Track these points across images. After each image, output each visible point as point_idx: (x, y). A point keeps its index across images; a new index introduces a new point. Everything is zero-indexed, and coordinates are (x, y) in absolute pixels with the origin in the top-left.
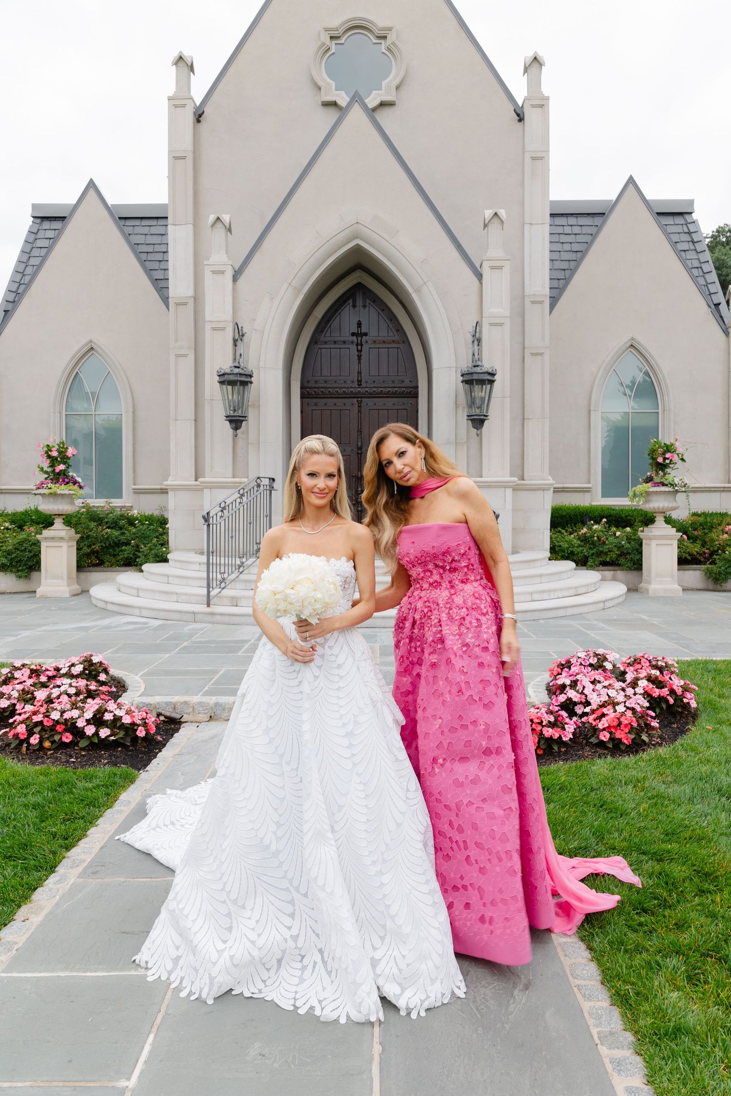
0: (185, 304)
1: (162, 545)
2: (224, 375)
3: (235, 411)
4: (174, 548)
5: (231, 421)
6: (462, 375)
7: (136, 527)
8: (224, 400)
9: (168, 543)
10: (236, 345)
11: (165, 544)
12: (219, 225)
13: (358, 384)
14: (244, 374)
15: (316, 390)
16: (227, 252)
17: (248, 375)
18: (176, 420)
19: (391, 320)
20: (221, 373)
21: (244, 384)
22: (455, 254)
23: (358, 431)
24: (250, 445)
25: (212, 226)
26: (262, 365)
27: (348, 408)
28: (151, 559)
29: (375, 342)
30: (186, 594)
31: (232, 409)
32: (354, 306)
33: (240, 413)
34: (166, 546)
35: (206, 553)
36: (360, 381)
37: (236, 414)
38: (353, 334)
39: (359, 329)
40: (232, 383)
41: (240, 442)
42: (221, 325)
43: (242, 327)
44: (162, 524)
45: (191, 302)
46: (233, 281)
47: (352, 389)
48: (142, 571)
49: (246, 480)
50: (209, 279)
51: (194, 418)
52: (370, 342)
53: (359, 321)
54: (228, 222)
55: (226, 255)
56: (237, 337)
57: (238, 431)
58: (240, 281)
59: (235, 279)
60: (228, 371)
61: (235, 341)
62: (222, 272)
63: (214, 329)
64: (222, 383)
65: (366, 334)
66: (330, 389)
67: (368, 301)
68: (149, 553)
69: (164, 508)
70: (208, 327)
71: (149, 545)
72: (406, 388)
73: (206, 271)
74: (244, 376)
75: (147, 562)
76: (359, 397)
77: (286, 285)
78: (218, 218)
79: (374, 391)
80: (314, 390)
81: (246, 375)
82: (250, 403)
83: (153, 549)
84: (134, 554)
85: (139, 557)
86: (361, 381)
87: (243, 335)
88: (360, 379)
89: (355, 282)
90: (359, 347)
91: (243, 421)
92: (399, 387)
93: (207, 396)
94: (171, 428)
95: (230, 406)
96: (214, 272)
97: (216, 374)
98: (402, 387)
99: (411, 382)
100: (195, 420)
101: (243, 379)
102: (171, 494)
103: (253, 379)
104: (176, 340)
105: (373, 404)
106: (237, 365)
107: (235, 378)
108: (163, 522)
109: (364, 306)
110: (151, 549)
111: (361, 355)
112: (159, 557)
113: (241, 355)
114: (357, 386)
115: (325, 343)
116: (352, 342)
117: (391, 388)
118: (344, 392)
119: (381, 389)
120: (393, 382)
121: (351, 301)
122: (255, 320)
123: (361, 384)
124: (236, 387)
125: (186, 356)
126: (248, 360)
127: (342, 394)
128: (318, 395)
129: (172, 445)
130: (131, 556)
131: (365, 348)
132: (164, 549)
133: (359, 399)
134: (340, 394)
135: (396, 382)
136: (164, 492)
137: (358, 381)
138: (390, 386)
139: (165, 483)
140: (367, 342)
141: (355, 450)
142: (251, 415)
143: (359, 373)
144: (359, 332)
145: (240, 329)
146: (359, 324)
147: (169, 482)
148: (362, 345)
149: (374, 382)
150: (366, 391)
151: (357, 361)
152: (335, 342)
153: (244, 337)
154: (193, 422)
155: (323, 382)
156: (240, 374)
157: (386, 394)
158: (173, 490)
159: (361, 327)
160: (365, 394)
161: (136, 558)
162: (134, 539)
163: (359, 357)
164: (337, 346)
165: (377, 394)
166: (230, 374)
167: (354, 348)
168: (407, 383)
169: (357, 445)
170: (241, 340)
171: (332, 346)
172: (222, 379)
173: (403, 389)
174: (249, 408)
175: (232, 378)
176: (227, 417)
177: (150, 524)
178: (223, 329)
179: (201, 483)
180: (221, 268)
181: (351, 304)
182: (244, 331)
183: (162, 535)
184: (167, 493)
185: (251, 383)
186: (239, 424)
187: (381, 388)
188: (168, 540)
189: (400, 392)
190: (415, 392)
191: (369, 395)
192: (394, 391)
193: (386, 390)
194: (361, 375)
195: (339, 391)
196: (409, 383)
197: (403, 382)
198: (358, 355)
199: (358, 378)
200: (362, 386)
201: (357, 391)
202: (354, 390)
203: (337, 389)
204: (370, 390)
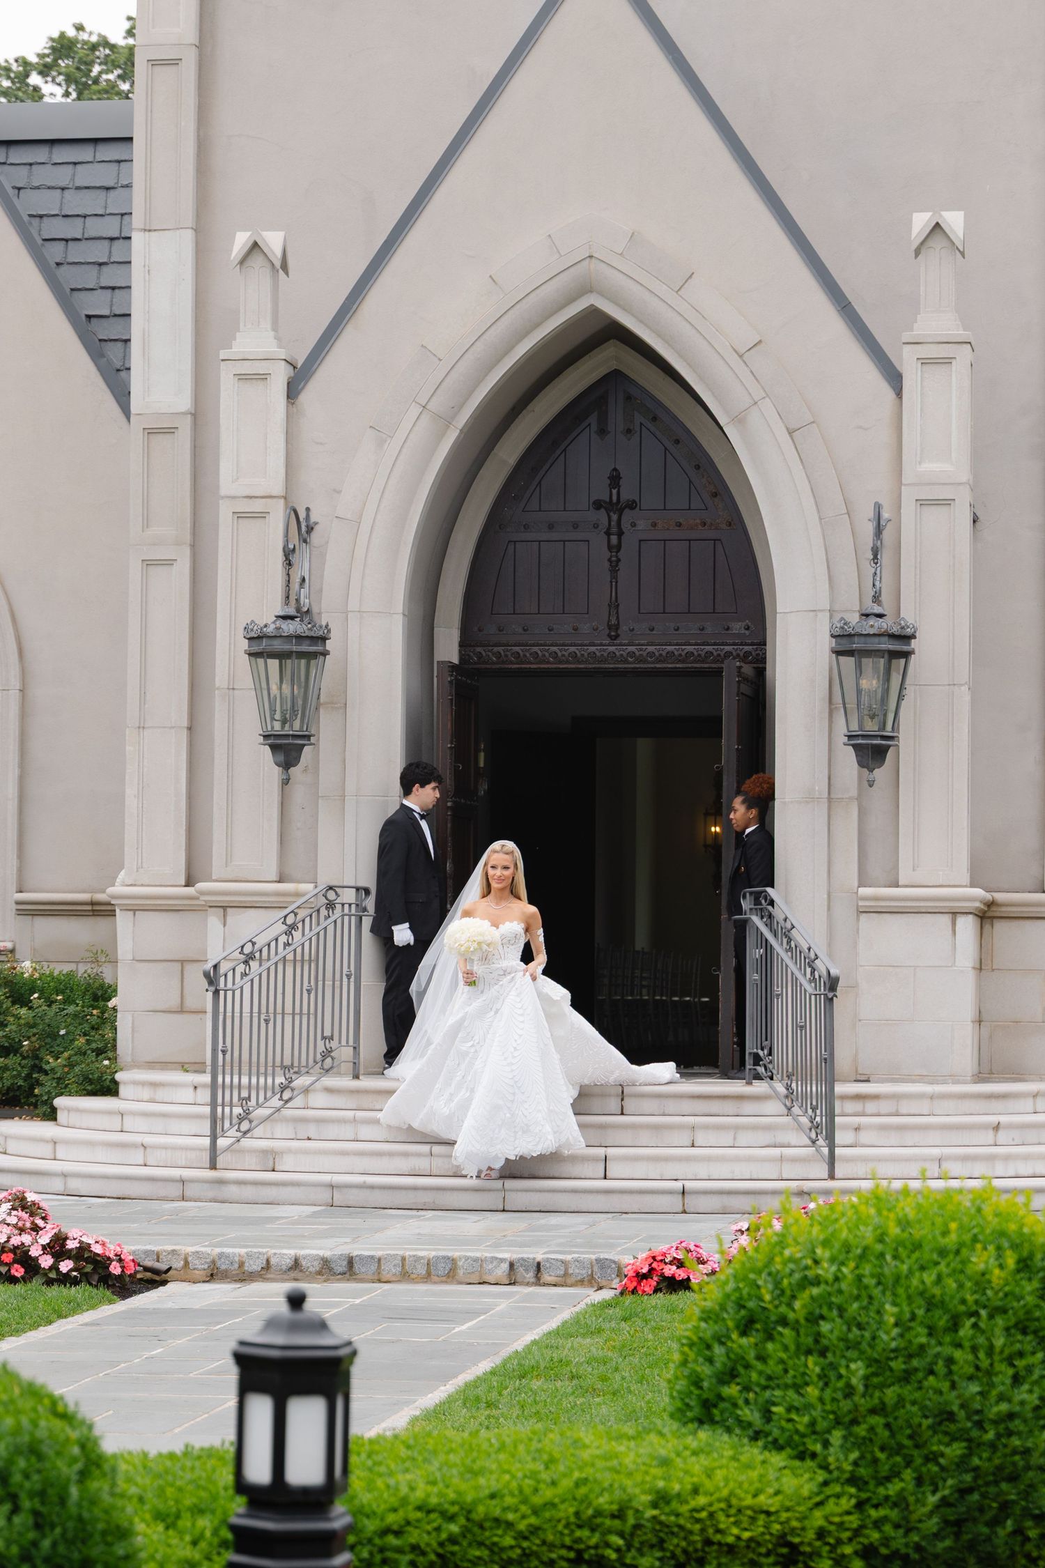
0: (171, 431)
1: (99, 1052)
2: (259, 638)
3: (284, 722)
4: (129, 1059)
5: (274, 748)
6: (834, 637)
7: (30, 1008)
8: (258, 689)
9: (114, 1047)
10: (290, 564)
11: (107, 1049)
12: (257, 261)
13: (609, 636)
14: (307, 637)
15: (500, 649)
16: (275, 327)
17: (318, 638)
18: (141, 728)
19: (698, 467)
20: (253, 635)
21: (309, 657)
22: (836, 325)
24: (320, 801)
25: (242, 262)
26: (353, 604)
28: (74, 1087)
29: (654, 525)
30: (165, 1147)
31: (277, 716)
32: (602, 432)
33: (297, 725)
34: (110, 1054)
35: (209, 1069)
37: (287, 730)
38: (598, 505)
39: (614, 492)
40: (279, 655)
41: (299, 792)
42: (257, 506)
43: (308, 509)
44: (96, 998)
45: (185, 428)
46: (288, 397)
47: (592, 649)
48: (51, 1115)
49: (312, 886)
50: (228, 392)
51: (185, 723)
52: (641, 525)
53: (615, 469)
54: (279, 254)
55: (272, 334)
56: (294, 540)
57: (292, 770)
58: (308, 396)
59: (293, 391)
60: (270, 630)
61: (288, 554)
62: (263, 377)
63: (240, 516)
64: (255, 654)
65: (632, 505)
66: (536, 649)
67: (638, 418)
68: (68, 1073)
69: (106, 954)
70: (225, 512)
71: (66, 1054)
72: (735, 644)
73: (223, 374)
74: (308, 642)
75: (61, 1094)
77: (415, 410)
78: (255, 245)
79: (651, 654)
80: (496, 649)
81: (312, 637)
82: (322, 699)
83: (77, 1064)
84: (29, 1076)
85: (38, 1083)
86: (617, 627)
87: (310, 529)
88: (614, 621)
89: (603, 371)
90: (614, 539)
91: (304, 745)
92: (715, 644)
93: (221, 679)
94: (128, 748)
95: (273, 711)
96: (243, 378)
97: (241, 633)
98: (723, 644)
99: (748, 628)
100: (190, 729)
101: (305, 648)
102: (123, 921)
103: (329, 645)
104: (146, 524)
106: (291, 611)
107: (287, 647)
108: (101, 994)
109: (629, 431)
110: (71, 1065)
111: (619, 560)
112: (91, 1082)
113: (303, 580)
114: (608, 640)
115: (526, 527)
116: (596, 526)
117: (696, 644)
118: (574, 655)
119: (669, 648)
120: (702, 629)
121: (593, 419)
122: (339, 492)
123: (617, 637)
124: (289, 661)
125: (170, 563)
126: (321, 590)
127: (568, 662)
128: (503, 663)
129: (130, 791)
130: (21, 1083)
131: (630, 542)
132: (106, 1062)
134: (560, 662)
135: (709, 629)
136: (104, 911)
137: (610, 627)
138: (693, 639)
139: (110, 890)
140: (633, 525)
142: (326, 727)
143: (614, 605)
144: (615, 498)
145: (302, 515)
146: (615, 479)
147: (117, 889)
148: (620, 534)
149: (652, 630)
150: (632, 654)
151: (607, 576)
152: (551, 527)
153: (313, 535)
154: (184, 734)
155: (521, 630)
156: (299, 638)
157: (683, 661)
158: (126, 909)
159: (619, 487)
160: (626, 661)
161: (32, 1088)
162: (29, 1038)
163: (614, 566)
164: (555, 536)
165: (659, 661)
166: (275, 637)
167: (599, 543)
168: (737, 627)
170: (305, 541)
171: (544, 536)
172: (255, 649)
173: (727, 648)
174: (322, 711)
175: (278, 646)
176: (265, 737)
177: (68, 1001)
178: (262, 516)
179: (202, 893)
180: (261, 368)
181: (594, 427)
182: (314, 517)
183: (97, 1029)
184: (112, 913)
185: (325, 654)
186: (294, 754)
187: (670, 644)
188: (115, 1040)
189: (719, 655)
190: (758, 655)
191: (639, 663)
192: (703, 654)
193: (683, 650)
194: (617, 613)
195: (560, 654)
196: (743, 631)
197: (728, 629)
198: (609, 560)
199: (609, 620)
200: (617, 642)
201: (605, 654)
202: (600, 651)
203: (555, 649)
204: (641, 650)
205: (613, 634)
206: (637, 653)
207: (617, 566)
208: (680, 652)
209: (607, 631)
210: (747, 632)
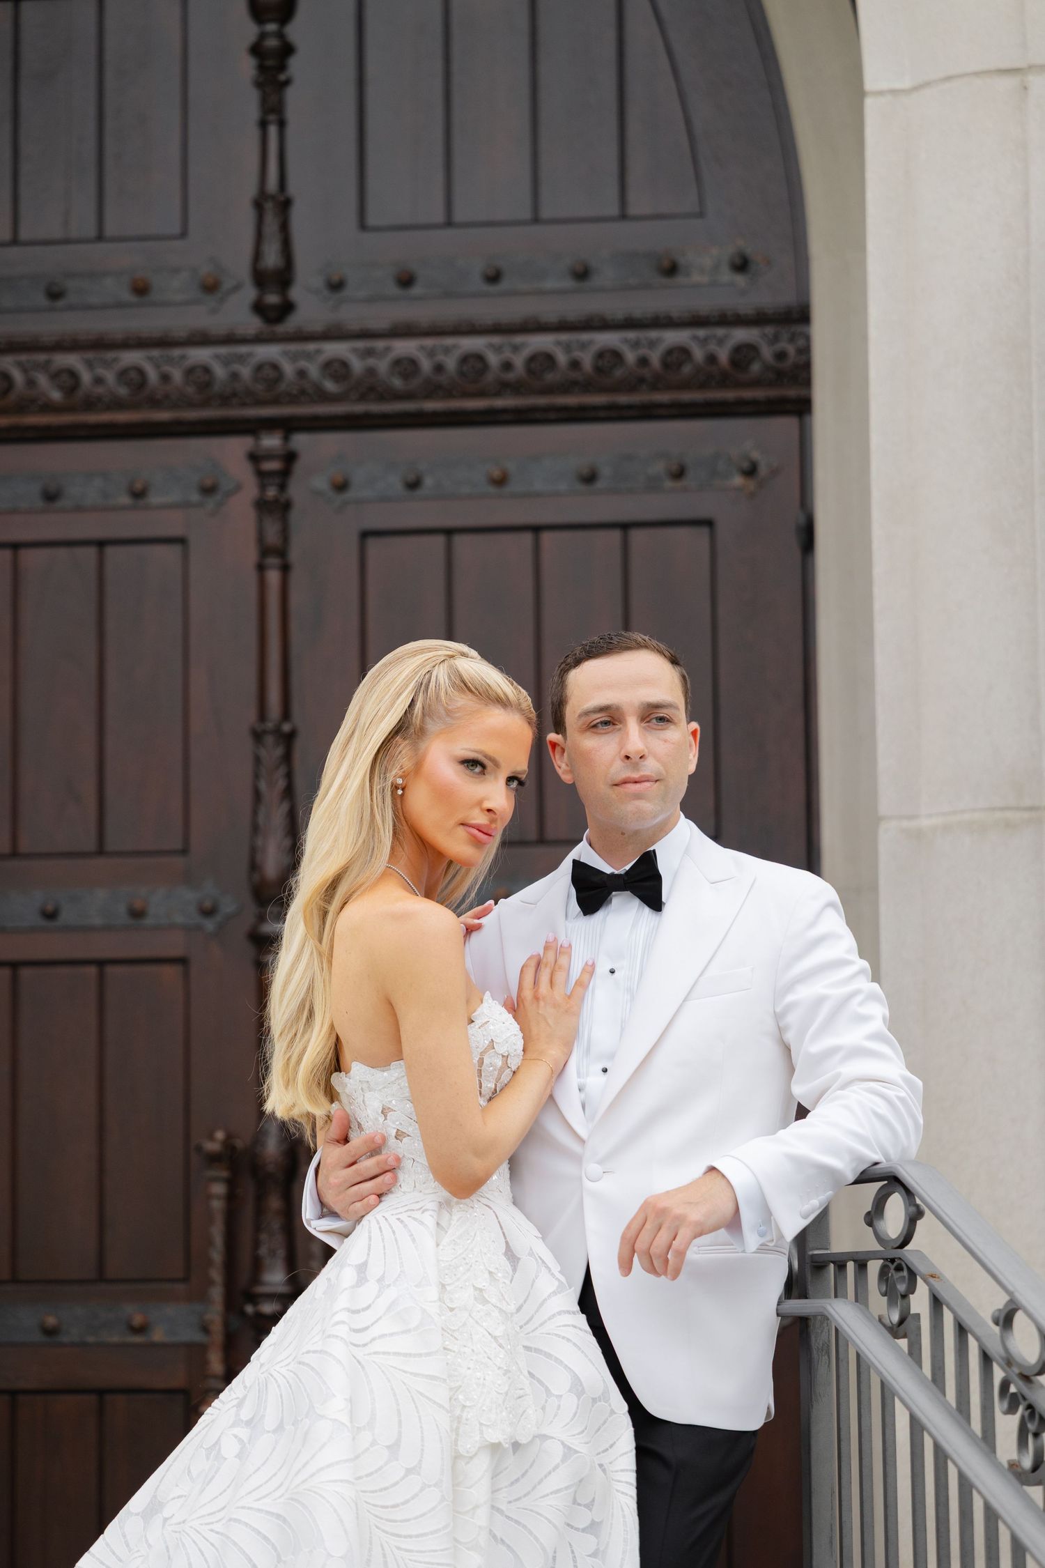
13: (259, 308)
23: (258, 736)
27: (171, 524)
47: (200, 355)
72: (697, 321)
76: (270, 424)
79: (407, 367)
86: (283, 278)
88: (272, 258)
92: (629, 324)
99: (742, 265)
105: (395, 483)
111: (287, 50)
114: (253, 324)
117: (563, 326)
120: (582, 274)
123: (287, 308)
127: (117, 404)
133: (271, 441)
134: (90, 404)
135: (606, 275)
137: (261, 278)
138: (549, 310)
141: (228, 906)
143: (274, 203)
149: (406, 281)
150: (338, 369)
151: (249, 104)
157: (516, 388)
160: (319, 395)
163: (271, 70)
165: (433, 390)
169: (254, 866)
173: (672, 337)
187: (472, 330)
189: (643, 362)
190: (781, 356)
191: (363, 398)
192: (587, 360)
193: (516, 349)
194: (285, 228)
195: (86, 377)
196: (727, 276)
197: (672, 270)
198: (256, 50)
199: (257, 255)
200: (292, 323)
201: (246, 372)
202: (226, 361)
203: (72, 360)
204: (369, 353)
205: (272, 299)
206: (357, 365)
207: (282, 67)
208: (507, 354)
209: (249, 293)
210: (740, 280)
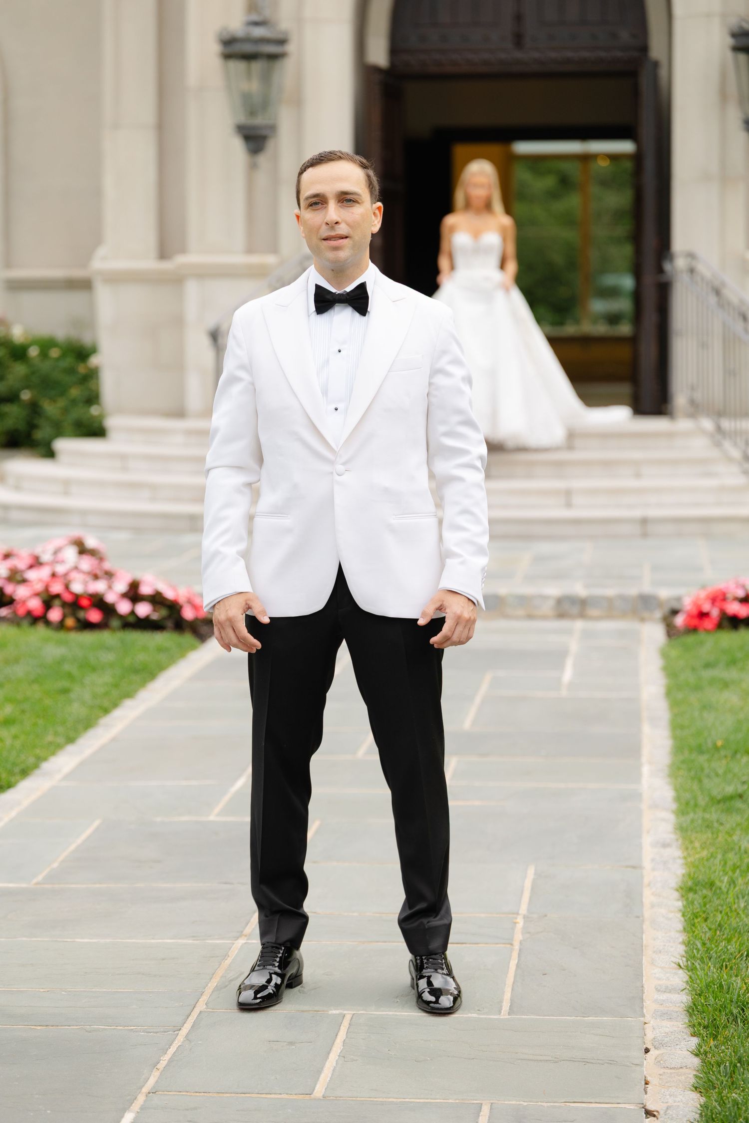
1: (90, 400)
2: (232, 40)
3: (252, 114)
4: (115, 407)
5: (244, 137)
6: (734, 35)
7: (30, 364)
9: (100, 397)
11: (93, 398)
13: (514, 41)
14: (271, 39)
15: (422, 56)
17: (280, 39)
18: (115, 126)
20: (226, 38)
21: (274, 57)
26: (307, 14)
28: (70, 431)
31: (246, 110)
33: (263, 119)
34: (98, 404)
36: (519, 40)
37: (255, 121)
40: (249, 57)
41: (262, 179)
44: (80, 356)
47: (500, 55)
48: (50, 454)
51: (154, 121)
57: (259, 156)
60: (241, 33)
64: (227, 56)
66: (452, 56)
68: (64, 417)
71: (62, 402)
72: (621, 49)
74: (274, 44)
75: (59, 437)
79: (551, 60)
81: (275, 39)
82: (282, 97)
83: (72, 410)
84: (30, 421)
85: (38, 427)
86: (521, 36)
91: (269, 134)
92: (605, 49)
94: (105, 144)
95: (243, 106)
97: (214, 37)
99: (633, 36)
100: (158, 127)
101: (270, 48)
102: (103, 291)
103: (291, 48)
106: (256, 18)
107: (255, 49)
108: (83, 353)
110: (65, 411)
112: (82, 425)
114: (514, 48)
118: (485, 60)
119: (566, 54)
120: (594, 37)
123: (523, 41)
124: (257, 65)
127: (478, 66)
128: (423, 67)
130: (21, 427)
132: (93, 410)
135: (601, 37)
136: (84, 285)
137: (516, 36)
138: (587, 46)
139: (89, 267)
142: (283, 121)
143: (519, 18)
147: (95, 265)
149: (552, 38)
150: (534, 59)
154: (154, 132)
155: (439, 39)
156: (265, 41)
158: (105, 281)
160: (530, 66)
162: (26, 390)
166: (246, 39)
168: (625, 36)
172: (228, 51)
175: (248, 48)
176: (238, 129)
177: (61, 358)
183: (84, 381)
184: (90, 287)
185: (287, 54)
186: (261, 143)
188: (99, 392)
191: (539, 66)
192: (595, 59)
193: (578, 56)
194: (520, 23)
195: (471, 59)
196: (628, 39)
197: (616, 36)
199: (514, 30)
200: (521, 49)
201: (511, 59)
202: (507, 57)
203: (468, 56)
204: (542, 56)
206: (539, 59)
208: (575, 57)
210: (633, 39)
